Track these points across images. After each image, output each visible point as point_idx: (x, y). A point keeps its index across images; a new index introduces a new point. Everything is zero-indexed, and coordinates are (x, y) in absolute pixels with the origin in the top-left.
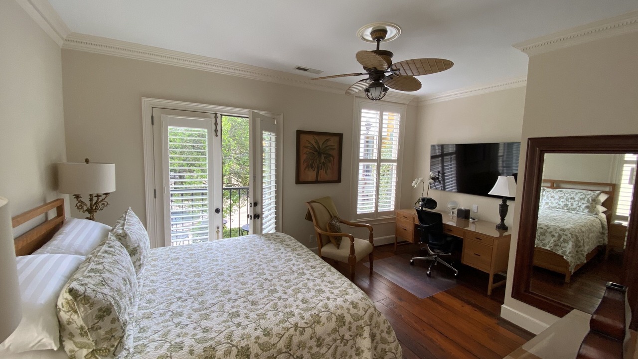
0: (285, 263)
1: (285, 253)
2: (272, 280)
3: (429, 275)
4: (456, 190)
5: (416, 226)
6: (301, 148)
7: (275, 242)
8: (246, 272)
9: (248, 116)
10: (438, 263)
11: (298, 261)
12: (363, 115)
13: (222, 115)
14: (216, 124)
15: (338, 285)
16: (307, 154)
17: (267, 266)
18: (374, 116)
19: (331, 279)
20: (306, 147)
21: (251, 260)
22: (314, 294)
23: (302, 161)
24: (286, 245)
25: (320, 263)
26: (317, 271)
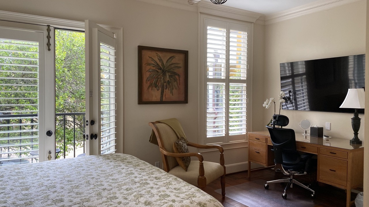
0: (125, 176)
1: (124, 169)
2: (112, 189)
3: (285, 198)
5: (269, 147)
6: (144, 65)
7: (115, 161)
8: (82, 184)
9: (84, 30)
10: (294, 185)
11: (140, 174)
12: (208, 32)
13: (55, 28)
14: (49, 37)
15: (184, 191)
16: (150, 72)
17: (105, 179)
18: (221, 34)
19: (177, 186)
20: (149, 64)
21: (87, 175)
22: (158, 198)
23: (145, 79)
24: (128, 162)
25: (165, 175)
26: (162, 181)
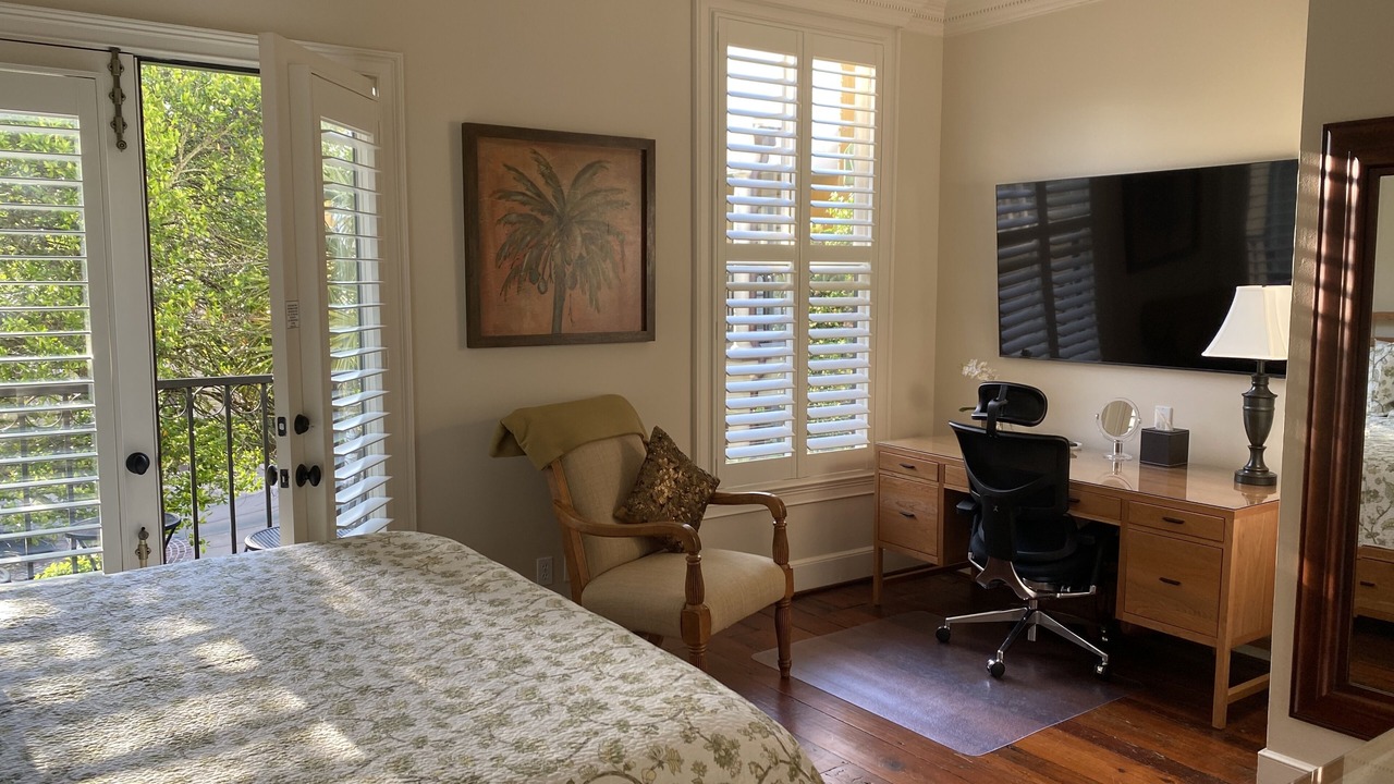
0: (439, 634)
1: (434, 602)
2: (391, 689)
4: (1097, 352)
6: (486, 200)
7: (399, 569)
8: (277, 672)
9: (255, 65)
11: (493, 625)
12: (732, 67)
13: (141, 59)
14: (117, 96)
15: (658, 683)
16: (512, 224)
17: (365, 648)
18: (777, 73)
19: (634, 667)
20: (506, 195)
21: (297, 630)
22: (565, 716)
23: (491, 254)
24: (444, 574)
25: (587, 623)
26: (576, 649)
